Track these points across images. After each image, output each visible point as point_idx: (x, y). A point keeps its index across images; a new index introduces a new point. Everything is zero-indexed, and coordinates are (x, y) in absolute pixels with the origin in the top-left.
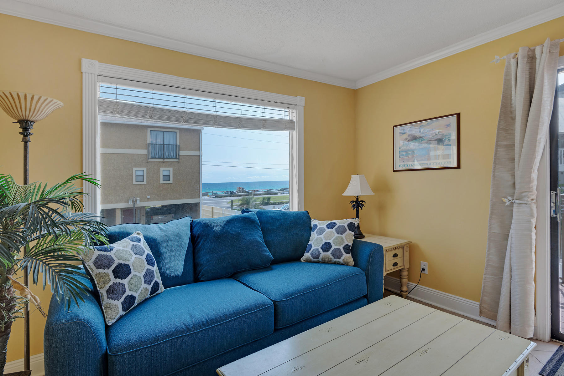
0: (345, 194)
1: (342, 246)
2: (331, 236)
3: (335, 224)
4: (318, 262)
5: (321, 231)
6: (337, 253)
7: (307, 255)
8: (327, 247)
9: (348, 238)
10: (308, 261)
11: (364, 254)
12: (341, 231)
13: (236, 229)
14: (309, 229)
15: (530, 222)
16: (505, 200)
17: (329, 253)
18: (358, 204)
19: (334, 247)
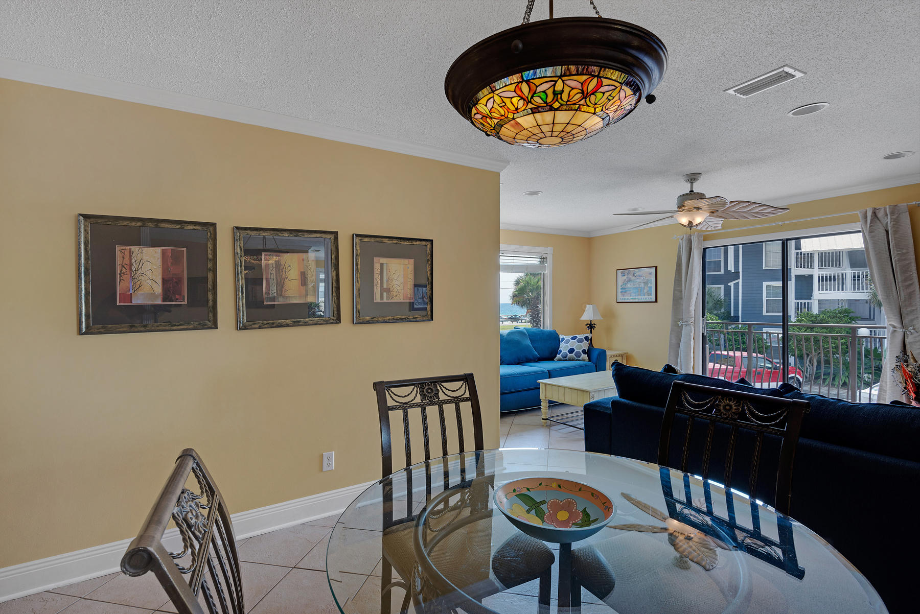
0: (582, 318)
1: (581, 350)
2: (574, 344)
3: (576, 337)
4: (566, 360)
5: (568, 342)
6: (578, 355)
7: (559, 356)
8: (571, 351)
9: (585, 345)
10: (560, 360)
11: (595, 355)
12: (580, 341)
13: (517, 338)
14: (558, 341)
15: (690, 336)
16: (679, 323)
17: (573, 354)
18: (591, 326)
19: (576, 351)
